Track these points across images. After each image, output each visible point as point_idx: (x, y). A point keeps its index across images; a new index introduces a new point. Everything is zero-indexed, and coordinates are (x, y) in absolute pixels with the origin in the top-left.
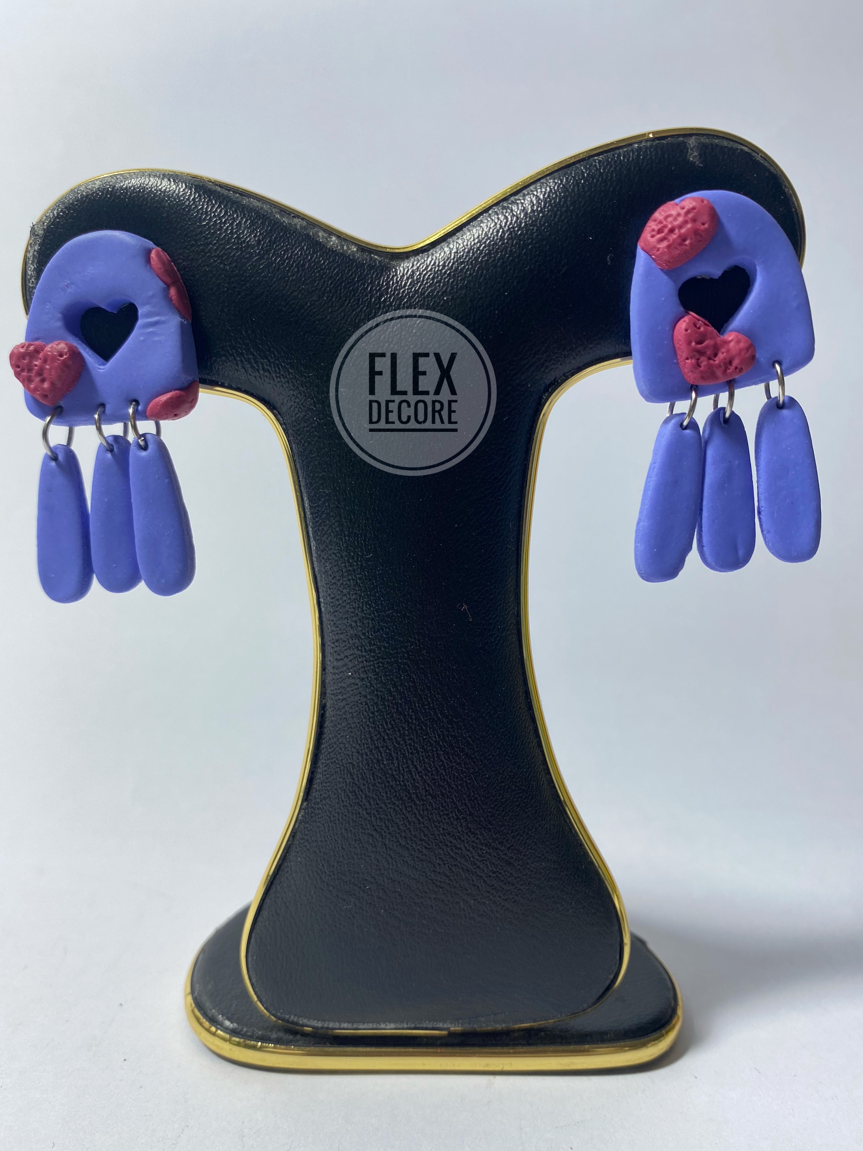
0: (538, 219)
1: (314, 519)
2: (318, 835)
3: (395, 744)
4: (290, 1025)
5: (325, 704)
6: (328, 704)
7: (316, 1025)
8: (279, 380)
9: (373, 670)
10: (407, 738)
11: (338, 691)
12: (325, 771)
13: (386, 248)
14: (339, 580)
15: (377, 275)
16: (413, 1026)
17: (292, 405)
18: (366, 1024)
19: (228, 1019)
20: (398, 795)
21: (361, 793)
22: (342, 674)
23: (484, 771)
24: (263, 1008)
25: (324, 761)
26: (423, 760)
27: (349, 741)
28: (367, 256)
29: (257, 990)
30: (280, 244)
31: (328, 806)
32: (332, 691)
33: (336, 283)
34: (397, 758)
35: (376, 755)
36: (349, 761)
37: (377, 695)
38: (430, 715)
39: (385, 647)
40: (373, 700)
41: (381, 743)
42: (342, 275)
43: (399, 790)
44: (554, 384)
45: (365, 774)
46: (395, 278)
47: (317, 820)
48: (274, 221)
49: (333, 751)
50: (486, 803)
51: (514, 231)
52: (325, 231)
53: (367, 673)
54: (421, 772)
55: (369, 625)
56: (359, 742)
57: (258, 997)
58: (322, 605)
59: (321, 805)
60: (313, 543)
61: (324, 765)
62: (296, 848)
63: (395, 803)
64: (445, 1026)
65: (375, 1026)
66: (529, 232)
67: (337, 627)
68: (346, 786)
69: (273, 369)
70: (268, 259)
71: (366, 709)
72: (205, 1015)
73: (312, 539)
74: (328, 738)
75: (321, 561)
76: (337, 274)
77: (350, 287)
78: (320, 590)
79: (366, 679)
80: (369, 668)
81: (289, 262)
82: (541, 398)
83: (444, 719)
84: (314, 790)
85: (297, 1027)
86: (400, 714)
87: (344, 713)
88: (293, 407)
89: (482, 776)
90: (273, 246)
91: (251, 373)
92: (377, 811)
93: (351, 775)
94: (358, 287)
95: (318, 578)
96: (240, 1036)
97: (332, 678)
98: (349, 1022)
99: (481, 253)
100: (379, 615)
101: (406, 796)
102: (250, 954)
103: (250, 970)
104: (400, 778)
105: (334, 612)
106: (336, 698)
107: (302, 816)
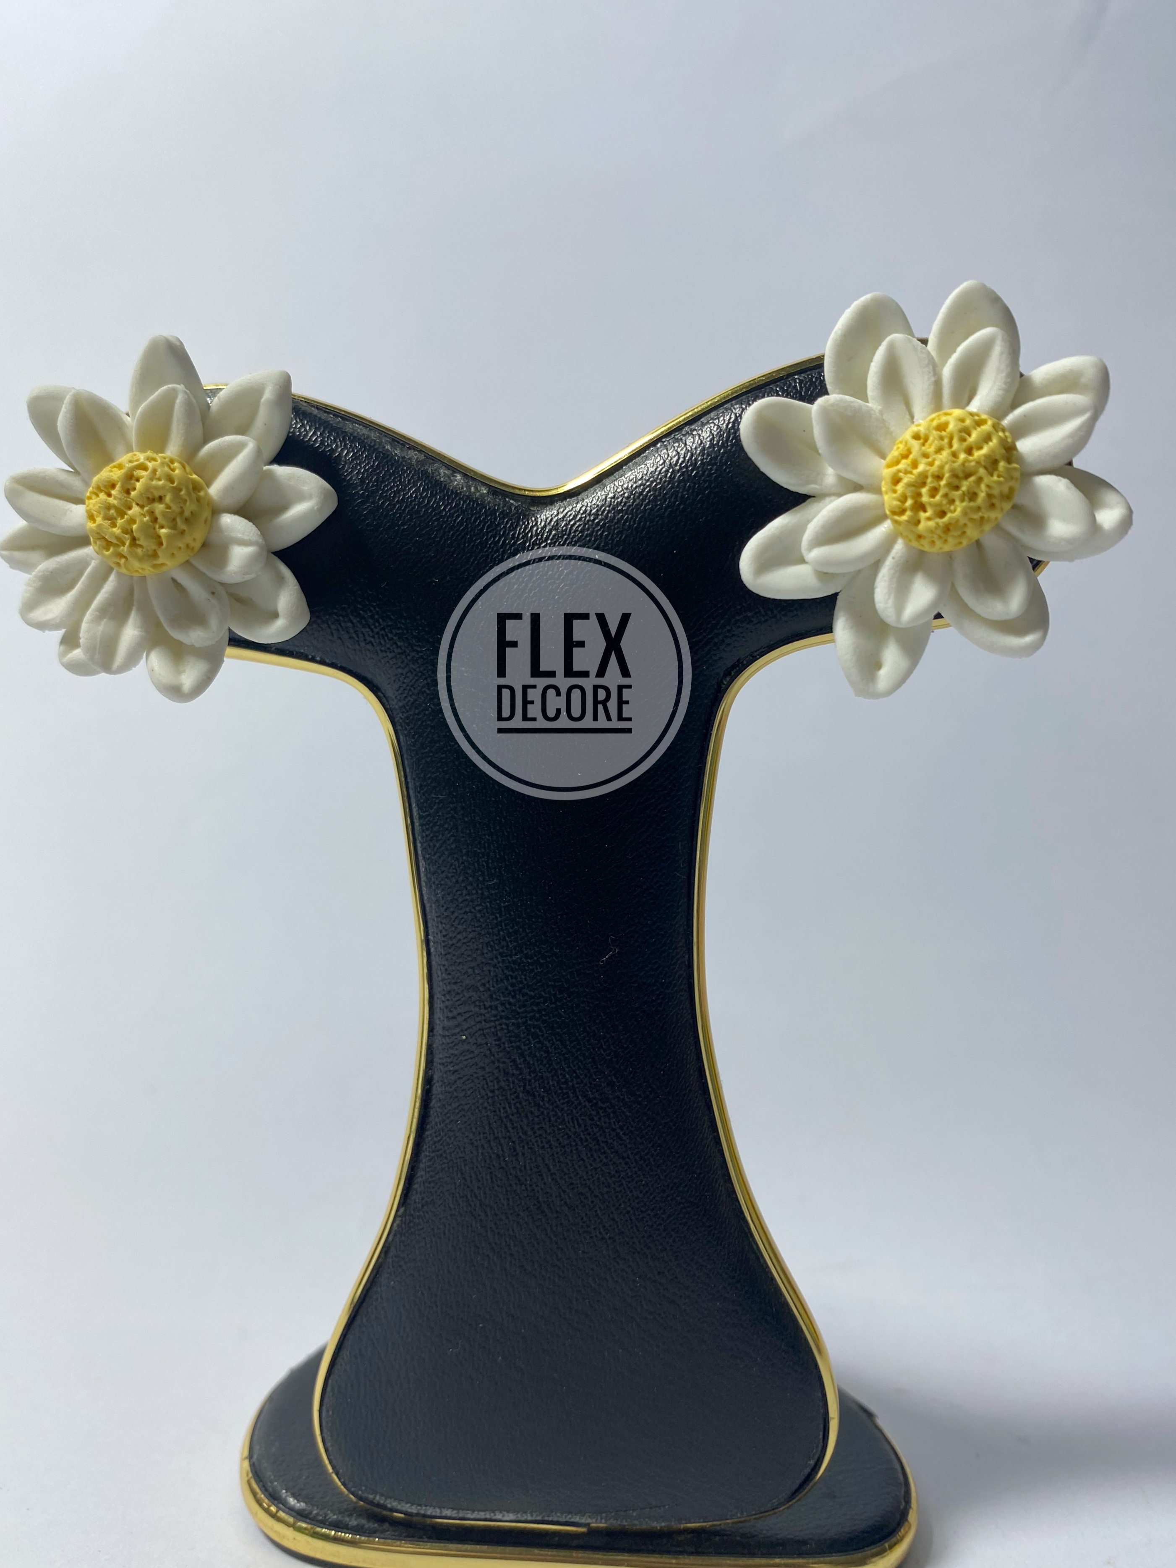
0: (717, 456)
1: (423, 831)
2: (417, 1252)
3: (521, 1134)
4: (375, 1509)
5: (432, 1076)
6: (436, 1077)
7: (409, 1510)
8: (384, 654)
9: (493, 1033)
10: (537, 1127)
11: (449, 1060)
12: (429, 1167)
13: (525, 490)
14: (453, 912)
15: (512, 524)
16: (539, 1518)
17: (400, 687)
18: (476, 1512)
19: (294, 1496)
20: (523, 1204)
21: (474, 1199)
22: (454, 1037)
23: (639, 1176)
24: (339, 1484)
25: (428, 1154)
26: (558, 1157)
27: (460, 1129)
28: (500, 500)
29: (332, 1457)
30: (389, 484)
31: (430, 1213)
32: (440, 1059)
33: (459, 535)
34: (523, 1154)
35: (495, 1148)
36: (461, 1155)
37: (498, 1067)
38: (568, 1097)
39: (510, 1004)
40: (493, 1074)
41: (502, 1132)
42: (467, 525)
43: (525, 1197)
44: (738, 666)
45: (480, 1174)
46: (535, 529)
47: (417, 1232)
48: (384, 454)
49: (439, 1141)
50: (643, 1218)
51: (687, 471)
52: (448, 467)
53: (486, 1038)
54: (555, 1174)
55: (490, 973)
56: (474, 1130)
57: (333, 1467)
58: (432, 944)
59: (421, 1213)
60: (422, 863)
61: (428, 1158)
62: (389, 1268)
63: (518, 1215)
64: (583, 1521)
65: (488, 1516)
66: (706, 473)
67: (449, 974)
68: (456, 1188)
69: (377, 641)
70: (373, 502)
71: (483, 1085)
72: (265, 1489)
73: (420, 858)
74: (433, 1123)
75: (431, 886)
76: (461, 523)
77: (477, 540)
78: (430, 925)
79: (485, 1045)
80: (488, 1030)
81: (401, 507)
82: (720, 684)
83: (587, 1103)
84: (414, 1192)
85: (385, 1512)
86: (528, 1092)
87: (455, 1090)
88: (402, 689)
89: (636, 1183)
90: (381, 485)
91: (349, 645)
92: (495, 1224)
93: (462, 1174)
94: (487, 540)
95: (428, 909)
96: (308, 1521)
97: (441, 1042)
98: (453, 1509)
99: (643, 500)
100: (503, 961)
101: (534, 1205)
102: (324, 1408)
103: (325, 1430)
104: (526, 1180)
105: (446, 955)
106: (446, 1069)
107: (398, 1226)
